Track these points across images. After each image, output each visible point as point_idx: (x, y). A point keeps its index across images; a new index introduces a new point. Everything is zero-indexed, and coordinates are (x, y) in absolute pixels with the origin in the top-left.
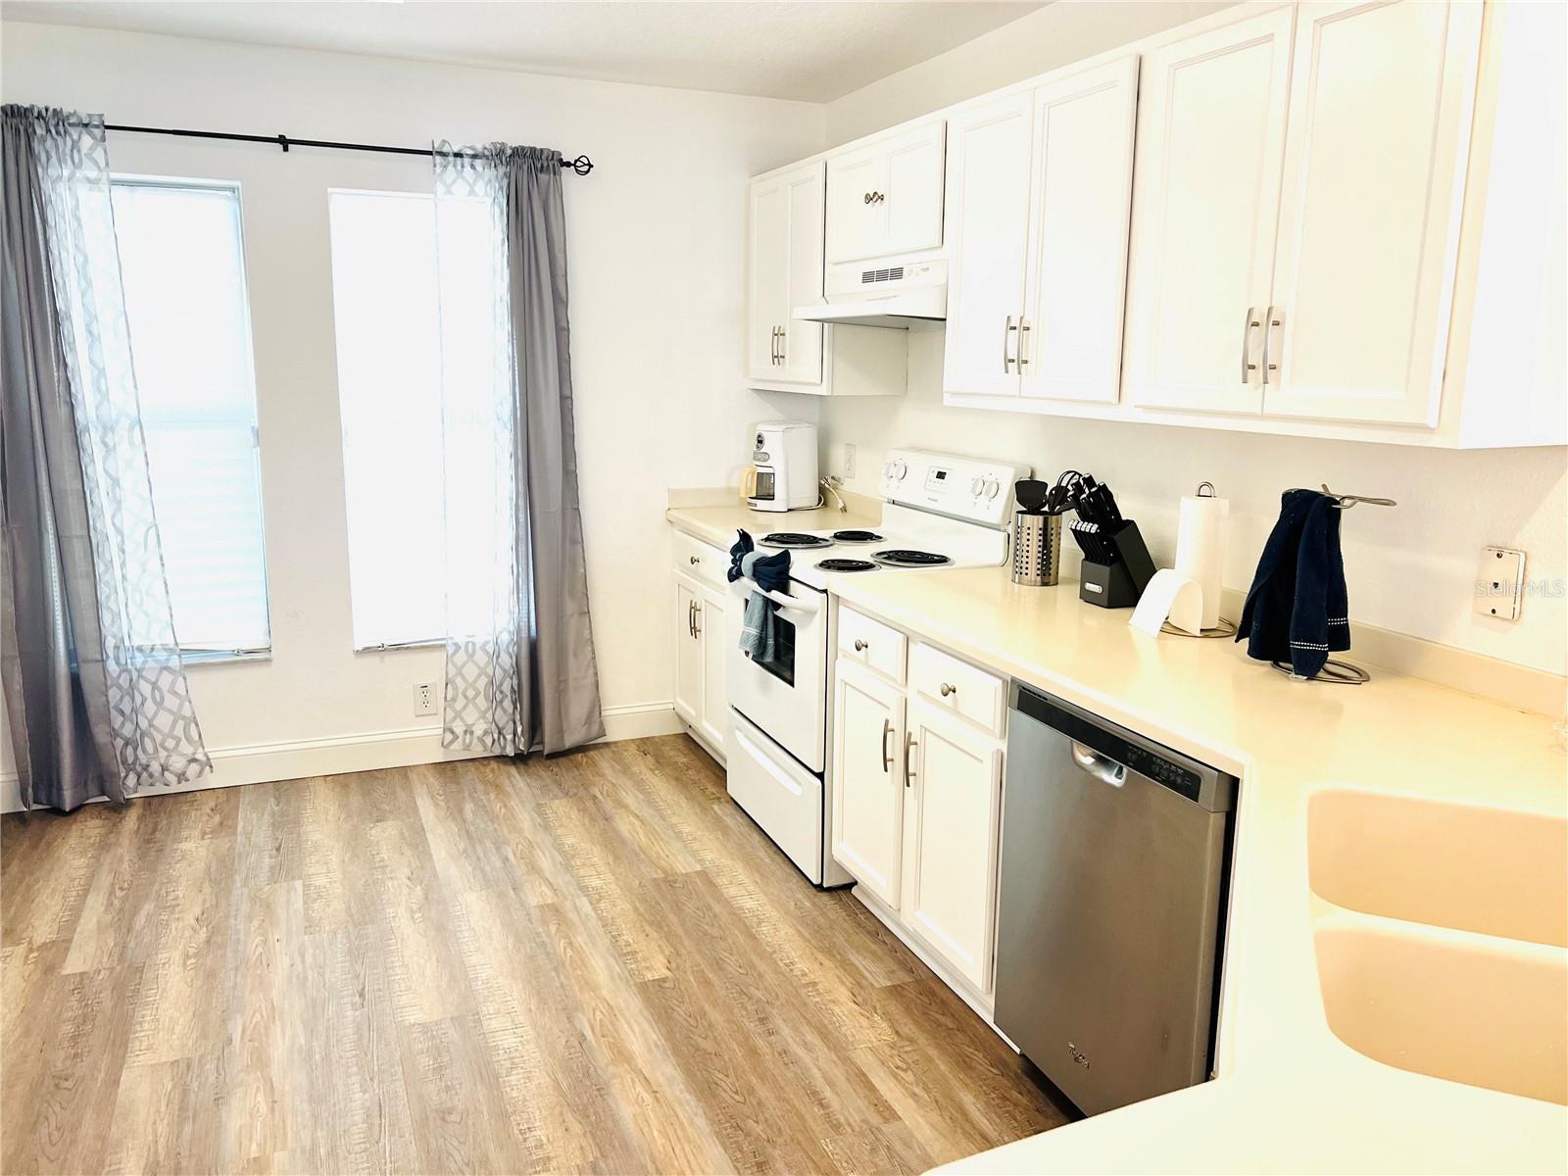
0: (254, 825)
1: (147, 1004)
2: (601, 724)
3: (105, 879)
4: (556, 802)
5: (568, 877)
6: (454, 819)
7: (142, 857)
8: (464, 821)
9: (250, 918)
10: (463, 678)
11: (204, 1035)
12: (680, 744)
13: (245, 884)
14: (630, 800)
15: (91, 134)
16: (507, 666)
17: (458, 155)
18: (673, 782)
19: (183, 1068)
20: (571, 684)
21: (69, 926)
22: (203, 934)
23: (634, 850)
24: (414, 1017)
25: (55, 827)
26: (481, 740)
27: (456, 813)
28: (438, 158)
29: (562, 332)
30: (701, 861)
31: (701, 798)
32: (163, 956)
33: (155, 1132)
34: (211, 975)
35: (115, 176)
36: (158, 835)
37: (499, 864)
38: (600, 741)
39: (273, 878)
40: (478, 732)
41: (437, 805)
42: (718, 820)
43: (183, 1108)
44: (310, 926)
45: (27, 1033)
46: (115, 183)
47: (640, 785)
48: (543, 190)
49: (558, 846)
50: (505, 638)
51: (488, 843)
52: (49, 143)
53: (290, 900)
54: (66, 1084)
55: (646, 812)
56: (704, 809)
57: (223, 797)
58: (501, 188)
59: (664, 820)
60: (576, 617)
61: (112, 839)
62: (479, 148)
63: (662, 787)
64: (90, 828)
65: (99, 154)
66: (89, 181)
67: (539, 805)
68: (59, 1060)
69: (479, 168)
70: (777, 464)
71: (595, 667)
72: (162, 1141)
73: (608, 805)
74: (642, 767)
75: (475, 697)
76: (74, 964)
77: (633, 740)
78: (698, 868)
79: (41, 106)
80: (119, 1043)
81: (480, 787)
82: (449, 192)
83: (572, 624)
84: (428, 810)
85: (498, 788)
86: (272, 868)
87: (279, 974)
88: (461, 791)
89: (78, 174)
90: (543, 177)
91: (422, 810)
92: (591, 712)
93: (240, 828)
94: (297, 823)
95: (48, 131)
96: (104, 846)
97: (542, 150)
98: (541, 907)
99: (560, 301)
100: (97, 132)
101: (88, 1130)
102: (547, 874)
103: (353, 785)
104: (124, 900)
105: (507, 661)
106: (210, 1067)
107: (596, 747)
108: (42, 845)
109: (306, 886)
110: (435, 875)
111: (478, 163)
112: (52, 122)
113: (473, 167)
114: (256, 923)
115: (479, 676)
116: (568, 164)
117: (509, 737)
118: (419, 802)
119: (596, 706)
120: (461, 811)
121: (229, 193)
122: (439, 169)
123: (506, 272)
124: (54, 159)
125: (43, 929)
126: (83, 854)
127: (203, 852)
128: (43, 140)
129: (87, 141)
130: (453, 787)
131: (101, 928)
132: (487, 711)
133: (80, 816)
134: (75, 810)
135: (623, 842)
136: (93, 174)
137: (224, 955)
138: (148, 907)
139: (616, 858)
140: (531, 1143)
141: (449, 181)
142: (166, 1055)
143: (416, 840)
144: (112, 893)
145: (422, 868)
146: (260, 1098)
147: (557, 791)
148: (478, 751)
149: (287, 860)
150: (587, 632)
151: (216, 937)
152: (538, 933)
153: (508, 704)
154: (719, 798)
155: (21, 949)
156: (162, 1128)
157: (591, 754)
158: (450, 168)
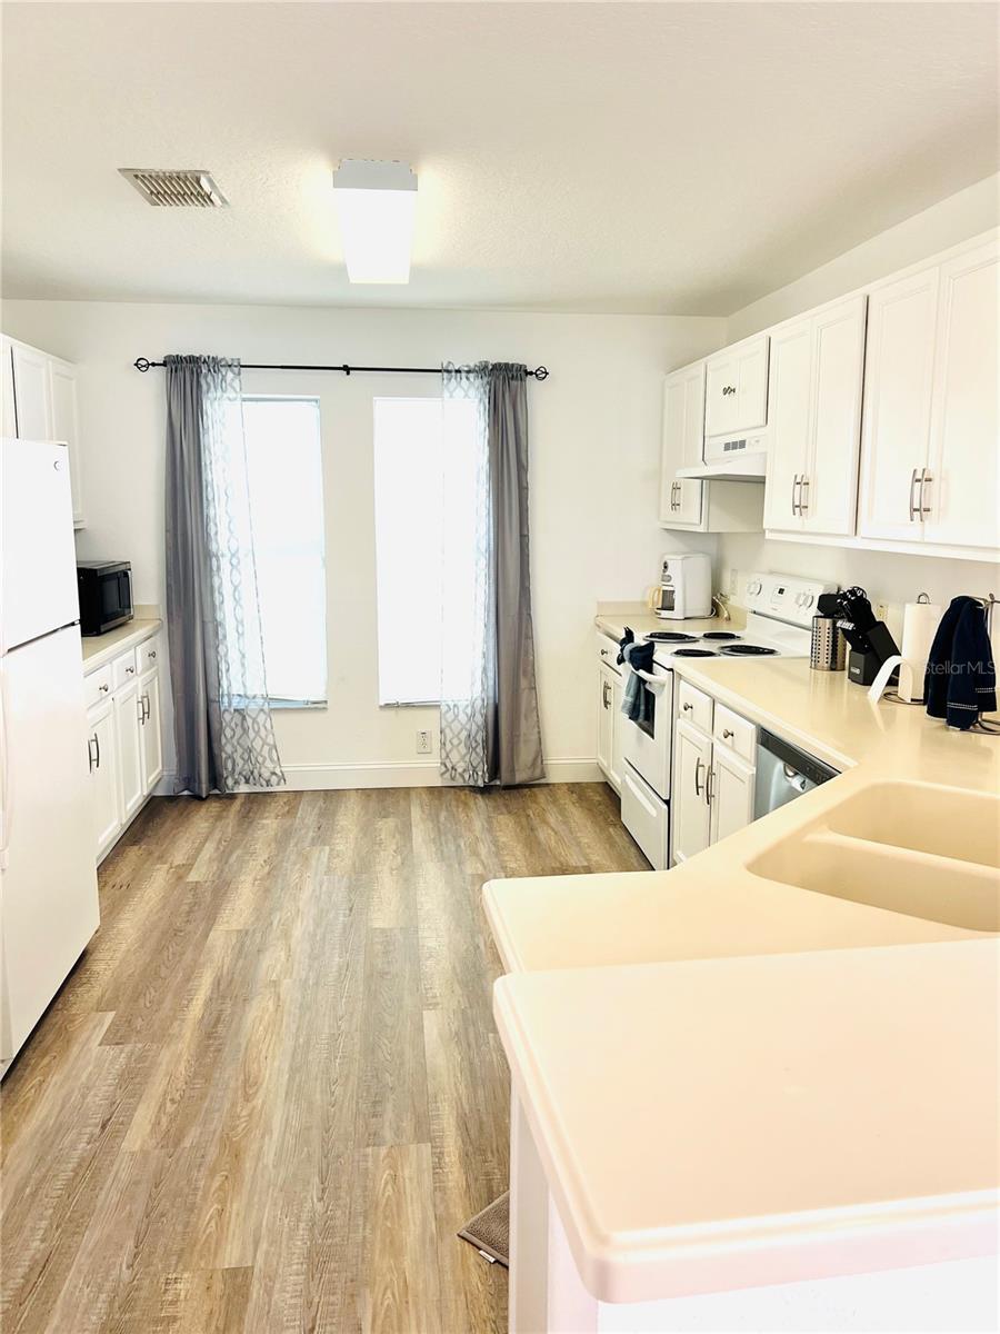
0: (307, 815)
1: (229, 901)
2: (542, 769)
3: (217, 835)
4: (501, 817)
5: (496, 860)
6: (433, 821)
7: (240, 824)
8: (438, 822)
9: (295, 864)
10: (451, 730)
11: (258, 919)
12: (600, 789)
13: (296, 845)
14: (552, 820)
15: (232, 371)
16: (480, 723)
17: (458, 371)
18: (586, 811)
19: (243, 934)
20: (522, 739)
21: (194, 857)
22: (267, 869)
23: (545, 850)
24: (378, 924)
25: (194, 805)
26: (462, 775)
27: (434, 818)
28: (445, 374)
29: (523, 490)
30: (588, 860)
31: (602, 824)
32: (242, 878)
33: (223, 961)
34: (267, 890)
35: (244, 396)
36: (251, 814)
37: (453, 849)
38: (543, 781)
39: (313, 844)
40: (460, 770)
41: (423, 812)
42: (610, 837)
43: (240, 952)
44: (329, 870)
45: (163, 908)
46: (244, 400)
47: (562, 811)
48: (513, 393)
49: (495, 842)
50: (479, 703)
51: (450, 837)
52: (209, 378)
53: (321, 856)
54: (182, 934)
55: (561, 828)
56: (601, 829)
57: (292, 796)
58: (485, 392)
59: (572, 834)
60: (527, 691)
61: (225, 814)
62: (472, 365)
63: (577, 815)
64: (213, 807)
65: (236, 384)
66: (230, 399)
67: (489, 817)
68: (179, 922)
69: (472, 380)
70: (677, 585)
71: (539, 727)
72: (225, 967)
73: (536, 822)
74: (568, 802)
75: (459, 744)
76: (193, 877)
77: (567, 784)
78: (586, 864)
79: (205, 355)
80: (211, 919)
81: (454, 803)
82: (451, 396)
83: (524, 695)
84: (416, 813)
85: (466, 804)
86: (313, 839)
87: (305, 895)
88: (441, 805)
89: (225, 395)
90: (513, 383)
91: (413, 814)
92: (535, 760)
93: (299, 815)
94: (334, 814)
95: (209, 370)
96: (219, 818)
97: (513, 365)
98: (473, 875)
99: (522, 468)
100: (236, 370)
101: (188, 956)
102: (483, 857)
103: (374, 796)
104: (225, 847)
105: (479, 719)
106: (259, 935)
107: (539, 785)
108: (185, 813)
109: (332, 850)
110: (412, 851)
111: (471, 376)
112: (212, 365)
113: (467, 378)
114: (298, 866)
115: (462, 730)
116: (531, 373)
117: (480, 773)
118: (412, 808)
119: (539, 755)
120: (438, 816)
121: (314, 403)
122: (445, 381)
123: (487, 449)
124: (212, 388)
125: (179, 858)
126: (206, 820)
127: (275, 826)
128: (206, 377)
129: (230, 375)
130: (437, 802)
131: (211, 860)
132: (465, 755)
133: (208, 801)
134: (207, 797)
135: (539, 844)
136: (233, 395)
137: (276, 881)
138: (239, 852)
139: (531, 853)
140: (430, 995)
141: (452, 389)
142: (235, 926)
143: (405, 831)
144: (220, 842)
145: (405, 846)
146: (283, 953)
147: (504, 810)
148: (459, 782)
149: (323, 835)
150: (534, 702)
151: (273, 870)
152: (467, 890)
153: (480, 750)
154: (615, 825)
155: (166, 866)
156: (227, 960)
157: (535, 790)
158: (453, 380)
